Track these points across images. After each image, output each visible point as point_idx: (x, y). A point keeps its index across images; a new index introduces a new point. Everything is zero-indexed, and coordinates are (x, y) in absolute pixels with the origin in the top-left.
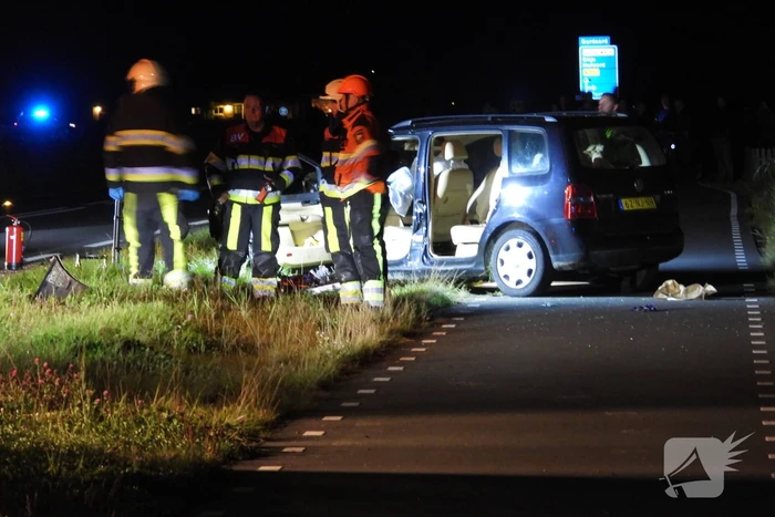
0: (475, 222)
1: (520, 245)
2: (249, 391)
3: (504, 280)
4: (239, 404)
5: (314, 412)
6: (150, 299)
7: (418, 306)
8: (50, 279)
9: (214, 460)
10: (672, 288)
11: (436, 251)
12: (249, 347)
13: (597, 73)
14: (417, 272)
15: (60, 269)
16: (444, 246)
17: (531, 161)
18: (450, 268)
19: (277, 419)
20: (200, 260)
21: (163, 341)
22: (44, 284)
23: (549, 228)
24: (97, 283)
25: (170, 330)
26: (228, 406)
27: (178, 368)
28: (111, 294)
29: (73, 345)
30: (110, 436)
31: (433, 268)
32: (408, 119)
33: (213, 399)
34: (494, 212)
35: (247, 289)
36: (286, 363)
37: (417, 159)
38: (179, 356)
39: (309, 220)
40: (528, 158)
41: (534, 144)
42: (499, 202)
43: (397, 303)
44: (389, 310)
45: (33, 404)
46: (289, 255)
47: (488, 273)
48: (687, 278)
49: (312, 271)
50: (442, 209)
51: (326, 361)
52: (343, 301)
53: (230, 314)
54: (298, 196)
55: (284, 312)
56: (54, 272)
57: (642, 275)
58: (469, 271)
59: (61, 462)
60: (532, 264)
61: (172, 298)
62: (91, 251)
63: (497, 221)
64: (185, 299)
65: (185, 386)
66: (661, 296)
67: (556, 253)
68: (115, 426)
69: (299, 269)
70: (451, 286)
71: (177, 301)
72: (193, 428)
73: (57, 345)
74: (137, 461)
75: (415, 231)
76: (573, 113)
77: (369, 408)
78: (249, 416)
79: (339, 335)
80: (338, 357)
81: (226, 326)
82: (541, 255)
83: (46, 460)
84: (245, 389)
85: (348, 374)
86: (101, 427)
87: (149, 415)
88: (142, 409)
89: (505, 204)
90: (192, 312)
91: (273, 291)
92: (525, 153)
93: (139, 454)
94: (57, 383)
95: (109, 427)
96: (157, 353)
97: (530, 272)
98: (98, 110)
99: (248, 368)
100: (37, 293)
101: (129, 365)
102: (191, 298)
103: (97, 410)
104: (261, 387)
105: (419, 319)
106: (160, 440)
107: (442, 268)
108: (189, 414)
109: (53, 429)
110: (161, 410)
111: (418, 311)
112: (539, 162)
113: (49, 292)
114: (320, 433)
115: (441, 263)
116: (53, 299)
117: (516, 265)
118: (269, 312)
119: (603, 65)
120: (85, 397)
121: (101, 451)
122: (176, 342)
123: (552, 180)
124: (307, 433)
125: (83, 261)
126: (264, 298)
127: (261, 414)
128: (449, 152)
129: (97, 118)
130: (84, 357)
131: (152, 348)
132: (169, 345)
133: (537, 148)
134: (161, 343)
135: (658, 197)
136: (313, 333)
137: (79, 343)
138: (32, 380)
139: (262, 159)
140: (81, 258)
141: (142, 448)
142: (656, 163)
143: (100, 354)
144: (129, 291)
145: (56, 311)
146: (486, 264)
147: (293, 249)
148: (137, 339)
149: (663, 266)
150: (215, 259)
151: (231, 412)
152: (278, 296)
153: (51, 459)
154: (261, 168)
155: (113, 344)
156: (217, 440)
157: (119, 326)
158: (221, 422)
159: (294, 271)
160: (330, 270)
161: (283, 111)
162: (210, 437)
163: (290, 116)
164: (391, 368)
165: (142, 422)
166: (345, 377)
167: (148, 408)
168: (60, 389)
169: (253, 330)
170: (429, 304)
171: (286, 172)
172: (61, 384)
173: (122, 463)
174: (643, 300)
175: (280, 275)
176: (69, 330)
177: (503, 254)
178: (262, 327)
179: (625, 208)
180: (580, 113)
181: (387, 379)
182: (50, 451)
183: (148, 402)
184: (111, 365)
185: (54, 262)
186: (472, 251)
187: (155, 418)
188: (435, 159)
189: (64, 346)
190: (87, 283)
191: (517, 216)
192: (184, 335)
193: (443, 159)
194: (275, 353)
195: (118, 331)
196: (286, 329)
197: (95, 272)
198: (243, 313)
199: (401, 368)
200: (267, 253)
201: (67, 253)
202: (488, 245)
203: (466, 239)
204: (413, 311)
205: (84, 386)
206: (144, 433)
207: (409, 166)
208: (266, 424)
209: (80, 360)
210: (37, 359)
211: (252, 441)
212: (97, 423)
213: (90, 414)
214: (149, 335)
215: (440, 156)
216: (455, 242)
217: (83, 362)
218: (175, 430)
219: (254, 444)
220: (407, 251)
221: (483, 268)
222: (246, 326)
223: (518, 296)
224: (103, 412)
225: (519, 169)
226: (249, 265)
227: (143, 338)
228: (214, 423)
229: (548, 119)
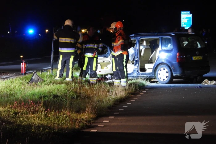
0: (152, 63)
1: (164, 69)
2: (88, 109)
3: (160, 79)
4: (86, 113)
5: (106, 115)
6: (61, 84)
7: (136, 86)
8: (33, 78)
9: (78, 128)
10: (206, 82)
11: (141, 71)
12: (88, 97)
13: (186, 21)
14: (135, 77)
15: (36, 75)
16: (143, 70)
17: (168, 46)
18: (145, 75)
19: (96, 117)
20: (75, 73)
21: (65, 95)
22: (32, 79)
23: (172, 65)
24: (46, 79)
25: (66, 92)
26: (82, 113)
27: (69, 103)
28: (50, 82)
29: (39, 96)
30: (49, 121)
31: (140, 75)
32: (133, 34)
33: (78, 112)
34: (157, 60)
35: (88, 81)
36: (99, 102)
37: (136, 45)
38: (69, 99)
39: (105, 62)
40: (167, 45)
41: (169, 41)
42: (158, 57)
43: (130, 85)
44: (127, 87)
45: (28, 113)
46: (100, 72)
47: (155, 77)
48: (211, 79)
49: (106, 76)
50: (143, 59)
51: (110, 101)
52: (115, 85)
53: (83, 88)
54: (102, 55)
55: (98, 87)
56: (34, 76)
57: (199, 77)
58: (150, 76)
59: (36, 129)
60: (168, 75)
61: (67, 83)
62: (45, 70)
63: (158, 62)
64: (71, 84)
65: (70, 108)
66: (203, 84)
67: (174, 72)
68: (51, 119)
69: (103, 75)
70: (145, 81)
71: (68, 84)
72: (73, 120)
73: (35, 96)
74: (57, 129)
75: (135, 65)
76: (180, 33)
77: (122, 114)
78: (88, 116)
79: (114, 94)
80: (113, 100)
81: (82, 91)
82: (170, 72)
83: (32, 128)
84: (87, 109)
85: (116, 105)
86: (47, 119)
87: (60, 116)
88: (58, 114)
89: (160, 58)
90: (73, 87)
91: (95, 81)
92: (166, 43)
93: (58, 126)
94: (35, 107)
95: (49, 119)
96: (63, 99)
97: (167, 77)
98: (47, 31)
99: (88, 103)
100: (30, 82)
101: (55, 102)
102: (72, 83)
103: (46, 114)
104: (92, 108)
105: (136, 90)
106: (63, 123)
107: (142, 75)
108: (72, 116)
109: (33, 119)
110: (64, 114)
111: (136, 87)
112: (170, 46)
113: (33, 81)
114: (108, 121)
115: (142, 74)
116: (34, 83)
117: (163, 75)
118: (94, 87)
119: (188, 19)
120: (43, 111)
121: (47, 126)
122: (68, 96)
123: (173, 51)
124: (104, 121)
125: (42, 73)
126: (93, 83)
127: (92, 116)
128: (145, 43)
129: (47, 33)
130: (42, 99)
131: (61, 97)
132: (66, 96)
133: (169, 42)
134: (64, 96)
135: (203, 56)
136: (106, 93)
137: (41, 96)
138: (28, 106)
139: (93, 45)
140: (42, 72)
141: (59, 125)
142: (202, 47)
143: (47, 99)
144: (55, 81)
145: (35, 87)
146: (155, 74)
147: (101, 70)
148: (57, 94)
149: (204, 75)
150: (79, 72)
151: (83, 115)
152: (97, 83)
153: (33, 128)
154: (93, 47)
155: (51, 96)
156: (79, 123)
157: (52, 91)
158: (80, 118)
159: (101, 76)
160: (111, 76)
161: (99, 31)
162: (77, 122)
163: (101, 33)
164: (128, 103)
165: (59, 118)
166: (115, 106)
167: (60, 114)
168: (36, 108)
169: (90, 92)
170: (139, 86)
171: (100, 48)
172: (36, 107)
173: (53, 129)
174: (198, 85)
175: (97, 77)
176: (38, 92)
177: (159, 72)
178: (92, 91)
179: (194, 59)
180: (182, 33)
181: (127, 106)
182: (33, 126)
183: (60, 112)
184: (50, 102)
185: (34, 73)
186: (151, 71)
187: (62, 117)
188: (141, 45)
189: (37, 96)
190: (43, 79)
191: (163, 61)
192: (70, 94)
193: (143, 45)
194: (96, 99)
195: (52, 92)
196: (99, 92)
197: (46, 76)
198: (87, 87)
199: (131, 103)
200: (94, 71)
201: (38, 70)
202: (155, 69)
203: (149, 67)
204: (134, 88)
205: (42, 108)
206: (59, 121)
207: (134, 47)
208: (93, 119)
209: (41, 100)
210: (29, 100)
211: (89, 123)
212: (46, 118)
213: (44, 116)
214: (61, 93)
215: (142, 44)
216: (146, 68)
217: (42, 101)
218: (68, 120)
219: (90, 124)
220: (133, 71)
221: (154, 76)
222: (88, 91)
223: (164, 84)
224: (48, 115)
225: (164, 48)
226: (88, 74)
227: (59, 94)
228: (78, 118)
229: (172, 34)
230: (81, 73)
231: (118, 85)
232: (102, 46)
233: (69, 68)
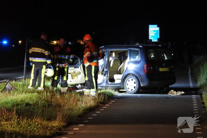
0: (120, 74)
1: (132, 80)
2: (59, 117)
3: (128, 89)
4: (57, 121)
5: (77, 123)
6: (33, 92)
7: (105, 96)
8: (7, 87)
9: (50, 136)
10: (172, 92)
11: (110, 81)
12: (59, 106)
13: (154, 34)
14: (104, 86)
15: (9, 84)
16: (112, 80)
17: (136, 58)
18: (114, 86)
19: (66, 125)
20: (47, 82)
21: (37, 103)
22: (5, 88)
23: (140, 76)
24: (19, 88)
25: (38, 101)
26: (54, 121)
27: (40, 111)
28: (23, 91)
29: (12, 104)
30: (22, 129)
31: (109, 86)
32: (103, 46)
33: (49, 119)
34: (126, 71)
35: (59, 91)
36: (69, 110)
37: (105, 56)
38: (40, 108)
39: (76, 72)
40: (135, 57)
41: (136, 53)
42: (127, 68)
43: (99, 95)
44: (97, 96)
45: (1, 120)
46: (71, 81)
47: (123, 87)
48: (177, 90)
49: (77, 86)
50: (112, 70)
51: (80, 110)
52: (85, 94)
53: (55, 97)
54: (73, 66)
55: (69, 96)
56: (8, 85)
57: (165, 88)
58: (118, 87)
59: (9, 135)
60: (135, 85)
61: (39, 92)
62: (18, 79)
63: (126, 73)
64: (42, 93)
65: (42, 116)
66: (170, 94)
67: (141, 82)
68: (23, 126)
69: (73, 85)
70: (114, 90)
71: (40, 93)
72: (44, 127)
73: (8, 104)
74: (29, 136)
75: (104, 76)
76: (147, 45)
77: (91, 123)
78: (59, 124)
79: (84, 103)
80: (83, 109)
81: (53, 100)
82: (138, 83)
83: (5, 135)
84: (58, 117)
85: (86, 113)
86: (19, 126)
87: (32, 123)
88: (30, 122)
89: (129, 69)
90: (44, 96)
91: (66, 91)
92: (134, 55)
93: (30, 133)
94: (8, 114)
95: (21, 126)
96: (35, 107)
97: (135, 87)
98: (20, 42)
99: (59, 111)
100: (3, 90)
101: (27, 110)
102: (44, 92)
103: (19, 122)
104: (62, 116)
105: (105, 99)
106: (35, 130)
107: (111, 86)
108: (43, 123)
109: (6, 127)
110: (36, 122)
111: (105, 97)
112: (138, 58)
113: (6, 90)
114: (78, 129)
115: (111, 84)
116: (7, 92)
117: (131, 85)
118: (65, 96)
119: (155, 32)
120: (15, 118)
121: (19, 133)
122: (40, 104)
123: (141, 63)
124: (75, 129)
125: (15, 82)
126: (64, 93)
127: (62, 124)
128: (114, 55)
129: (20, 44)
130: (15, 107)
131: (33, 106)
132: (38, 105)
133: (138, 54)
134: (36, 104)
135: (169, 68)
136: (77, 103)
137: (14, 104)
138: (1, 113)
139: (65, 55)
140: (15, 81)
141: (30, 132)
142: (169, 59)
143: (20, 107)
144: (28, 90)
145: (8, 95)
146: (123, 85)
147: (72, 80)
148: (29, 103)
149: (170, 86)
150: (51, 82)
151: (54, 123)
152: (67, 92)
153: (6, 135)
154: (64, 58)
155: (23, 104)
156: (50, 130)
157: (25, 99)
158: (51, 125)
159: (72, 86)
160: (81, 86)
161: (70, 43)
162: (49, 130)
163: (71, 45)
164: (97, 112)
165: (30, 125)
166: (85, 114)
167: (32, 121)
168: (9, 116)
169: (61, 101)
170: (108, 95)
171: (70, 59)
172: (9, 114)
173: (25, 136)
174: (165, 95)
175: (68, 87)
176: (12, 100)
177: (128, 82)
178: (63, 100)
179: (161, 71)
180: (149, 45)
181: (96, 115)
182: (6, 132)
183: (32, 120)
184: (22, 110)
185: (8, 82)
186: (119, 81)
187: (34, 124)
188: (110, 56)
189: (10, 104)
190: (16, 88)
191: (131, 72)
192: (42, 102)
193: (112, 57)
194: (66, 107)
195: (24, 101)
196: (69, 101)
197: (19, 85)
198: (58, 97)
199: (100, 112)
200: (65, 81)
201: (11, 79)
202: (123, 80)
203: (118, 78)
204: (103, 97)
205: (15, 115)
206: (31, 128)
207: (103, 59)
208: (64, 126)
209: (14, 108)
210: (3, 108)
211: (60, 131)
212: (19, 125)
213: (17, 123)
214: (33, 102)
215: (111, 56)
216: (115, 79)
217: (15, 109)
218: (39, 127)
219: (60, 132)
220: (102, 81)
221: (122, 86)
222: (59, 100)
223: (131, 94)
224: (20, 122)
225: (132, 60)
226: (60, 84)
227: (31, 103)
228: (50, 126)
229: (140, 46)
230: (52, 83)
231: (88, 94)
232: (73, 57)
233: (41, 78)
